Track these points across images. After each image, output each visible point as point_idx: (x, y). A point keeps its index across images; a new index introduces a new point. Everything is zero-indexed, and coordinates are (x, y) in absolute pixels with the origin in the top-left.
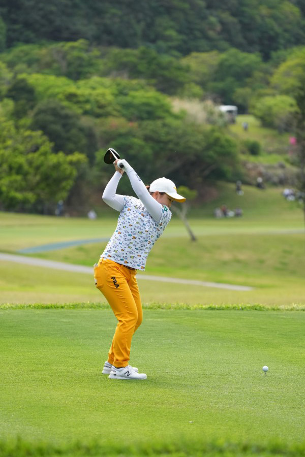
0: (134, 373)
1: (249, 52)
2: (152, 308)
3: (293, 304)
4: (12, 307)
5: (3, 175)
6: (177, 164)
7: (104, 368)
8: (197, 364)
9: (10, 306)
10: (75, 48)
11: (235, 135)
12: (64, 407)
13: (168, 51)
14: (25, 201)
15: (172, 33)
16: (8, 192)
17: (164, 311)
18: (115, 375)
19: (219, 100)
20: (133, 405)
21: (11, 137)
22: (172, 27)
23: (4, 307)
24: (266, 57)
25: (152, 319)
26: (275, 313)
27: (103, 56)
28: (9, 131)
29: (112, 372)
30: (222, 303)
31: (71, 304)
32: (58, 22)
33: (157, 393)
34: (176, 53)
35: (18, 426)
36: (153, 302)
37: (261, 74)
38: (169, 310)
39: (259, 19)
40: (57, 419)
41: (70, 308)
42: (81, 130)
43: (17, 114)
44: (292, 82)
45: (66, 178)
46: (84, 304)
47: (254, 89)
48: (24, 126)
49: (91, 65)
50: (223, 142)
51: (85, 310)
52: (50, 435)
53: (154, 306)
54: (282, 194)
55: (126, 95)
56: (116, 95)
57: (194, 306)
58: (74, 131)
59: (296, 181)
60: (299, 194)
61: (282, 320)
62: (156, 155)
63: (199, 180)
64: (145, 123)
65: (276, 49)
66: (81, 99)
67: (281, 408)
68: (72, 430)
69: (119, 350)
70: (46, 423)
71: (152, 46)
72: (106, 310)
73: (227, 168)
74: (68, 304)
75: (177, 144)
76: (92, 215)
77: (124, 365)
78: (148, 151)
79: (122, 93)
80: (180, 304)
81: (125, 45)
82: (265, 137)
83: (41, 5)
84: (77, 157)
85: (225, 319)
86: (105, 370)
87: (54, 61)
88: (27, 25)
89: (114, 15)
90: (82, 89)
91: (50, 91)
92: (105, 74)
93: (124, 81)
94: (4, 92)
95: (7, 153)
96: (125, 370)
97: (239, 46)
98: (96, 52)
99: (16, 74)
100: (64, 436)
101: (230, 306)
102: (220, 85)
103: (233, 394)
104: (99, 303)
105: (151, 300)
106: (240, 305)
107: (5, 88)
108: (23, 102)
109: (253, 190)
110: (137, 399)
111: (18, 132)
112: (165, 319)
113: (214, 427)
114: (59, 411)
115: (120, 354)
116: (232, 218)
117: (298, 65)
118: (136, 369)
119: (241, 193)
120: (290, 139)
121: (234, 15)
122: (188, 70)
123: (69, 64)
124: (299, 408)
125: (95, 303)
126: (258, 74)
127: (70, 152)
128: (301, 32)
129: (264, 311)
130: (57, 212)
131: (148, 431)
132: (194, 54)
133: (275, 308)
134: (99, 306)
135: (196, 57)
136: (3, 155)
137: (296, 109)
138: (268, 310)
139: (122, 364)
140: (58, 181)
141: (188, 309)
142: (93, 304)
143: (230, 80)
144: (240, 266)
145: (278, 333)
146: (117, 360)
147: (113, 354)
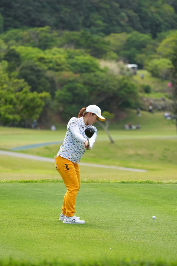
0: (78, 220)
1: (144, 33)
2: (88, 182)
3: (170, 180)
4: (7, 182)
5: (2, 105)
6: (103, 99)
7: (60, 217)
8: (114, 215)
9: (5, 181)
10: (44, 31)
11: (137, 82)
12: (37, 240)
13: (97, 32)
14: (14, 120)
15: (100, 22)
16: (5, 115)
17: (95, 184)
18: (67, 221)
19: (127, 61)
20: (77, 239)
21: (6, 83)
22: (100, 19)
23: (2, 182)
24: (154, 36)
25: (88, 189)
26: (159, 185)
27: (59, 36)
28: (5, 79)
29: (65, 220)
30: (129, 179)
31: (41, 180)
32: (33, 16)
33: (91, 231)
34: (102, 34)
35: (10, 251)
36: (88, 179)
37: (151, 46)
38: (98, 184)
39: (150, 14)
40: (33, 247)
41: (41, 182)
42: (47, 78)
43: (10, 70)
44: (169, 50)
45: (38, 107)
46: (49, 180)
47: (147, 55)
48: (13, 77)
49: (52, 40)
50: (129, 85)
51: (49, 183)
52: (29, 256)
53: (89, 181)
54: (164, 116)
55: (73, 58)
56: (67, 58)
57: (112, 181)
58: (43, 79)
59: (172, 108)
60: (173, 115)
61: (164, 189)
62: (91, 93)
63: (116, 107)
64: (84, 74)
65: (160, 32)
66: (47, 61)
67: (163, 241)
68: (42, 253)
69: (69, 207)
70: (27, 249)
71: (88, 30)
72: (61, 183)
73: (132, 101)
74: (39, 180)
75: (102, 87)
76: (53, 128)
77: (72, 215)
78: (86, 91)
79: (70, 57)
80: (104, 180)
81: (72, 29)
82: (154, 82)
83: (24, 6)
84: (44, 94)
85: (131, 189)
86: (61, 218)
87: (31, 39)
88: (16, 18)
89: (66, 12)
90: (47, 55)
91: (29, 56)
92: (60, 46)
93: (72, 50)
94: (2, 57)
95: (4, 92)
96: (72, 218)
97: (139, 30)
98: (55, 33)
99: (9, 46)
100: (37, 257)
101: (134, 181)
102: (128, 52)
103: (135, 232)
104: (57, 180)
105: (87, 178)
106: (139, 181)
107: (3, 54)
108: (13, 62)
109: (147, 113)
110: (79, 235)
111: (10, 80)
112: (96, 189)
113: (124, 252)
114: (34, 242)
115: (69, 209)
116: (134, 130)
117: (173, 41)
118: (79, 217)
119: (140, 115)
120: (168, 84)
121: (135, 12)
122: (109, 43)
123: (40, 40)
124: (173, 240)
125: (55, 179)
126: (149, 46)
127: (40, 91)
128: (174, 22)
129: (153, 184)
130: (33, 126)
131: (86, 254)
132: (113, 34)
133: (160, 182)
134: (57, 181)
135: (114, 36)
136: (1, 93)
137: (171, 66)
138: (155, 183)
139: (70, 215)
140: (34, 108)
141: (109, 183)
142: (54, 180)
143: (133, 49)
144: (139, 158)
145: (161, 197)
146: (68, 213)
147: (65, 209)
